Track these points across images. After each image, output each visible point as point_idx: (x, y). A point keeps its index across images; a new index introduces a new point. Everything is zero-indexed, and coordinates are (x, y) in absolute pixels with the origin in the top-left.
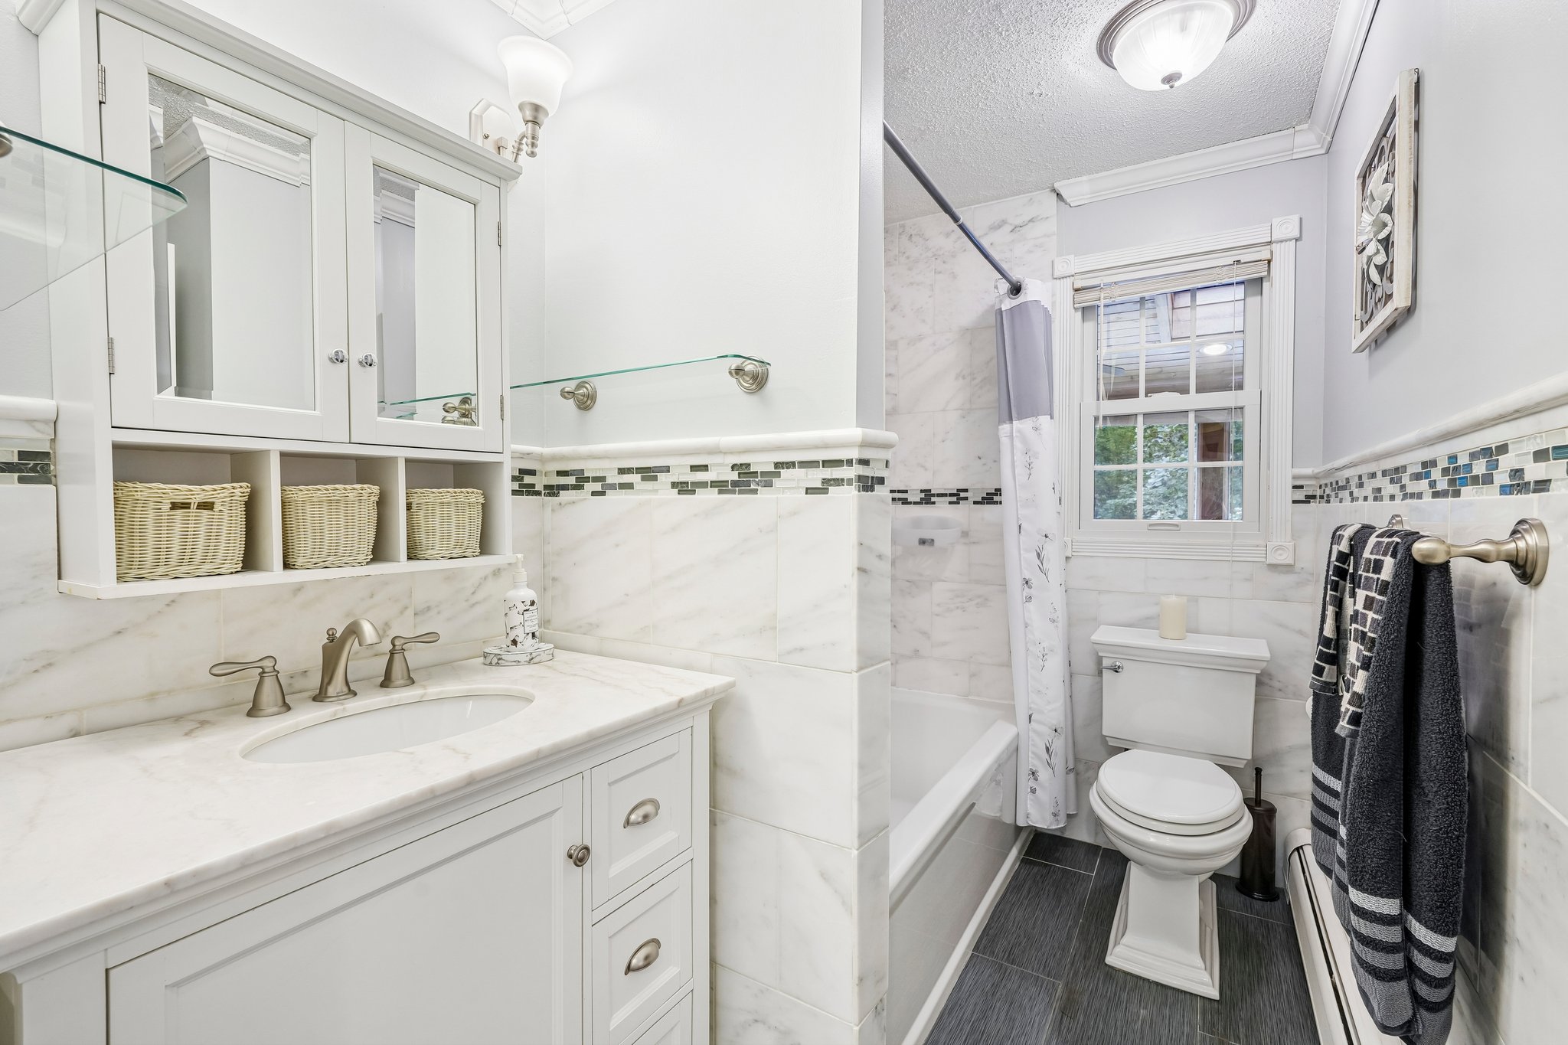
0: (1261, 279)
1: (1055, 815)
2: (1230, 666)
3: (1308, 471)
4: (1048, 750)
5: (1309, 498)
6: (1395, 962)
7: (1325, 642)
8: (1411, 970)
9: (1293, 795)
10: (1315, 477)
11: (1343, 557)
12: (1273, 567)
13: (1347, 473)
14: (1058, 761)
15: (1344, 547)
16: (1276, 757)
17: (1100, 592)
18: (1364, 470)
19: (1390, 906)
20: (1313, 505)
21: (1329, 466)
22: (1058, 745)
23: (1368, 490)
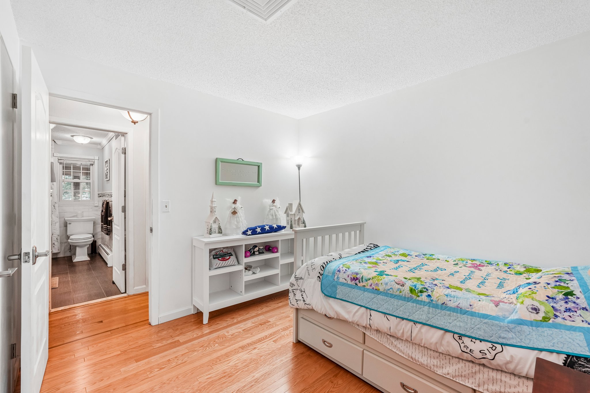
0: (93, 164)
1: (58, 250)
2: (89, 220)
3: (100, 193)
4: (57, 239)
5: (100, 196)
6: (107, 229)
7: (102, 210)
8: (108, 230)
9: (99, 239)
10: (101, 193)
11: (103, 203)
12: (95, 206)
13: (105, 194)
14: (59, 241)
15: (103, 202)
16: (96, 234)
17: (64, 212)
18: (106, 194)
19: (106, 226)
20: (101, 197)
21: (103, 192)
22: (59, 238)
23: (106, 196)
